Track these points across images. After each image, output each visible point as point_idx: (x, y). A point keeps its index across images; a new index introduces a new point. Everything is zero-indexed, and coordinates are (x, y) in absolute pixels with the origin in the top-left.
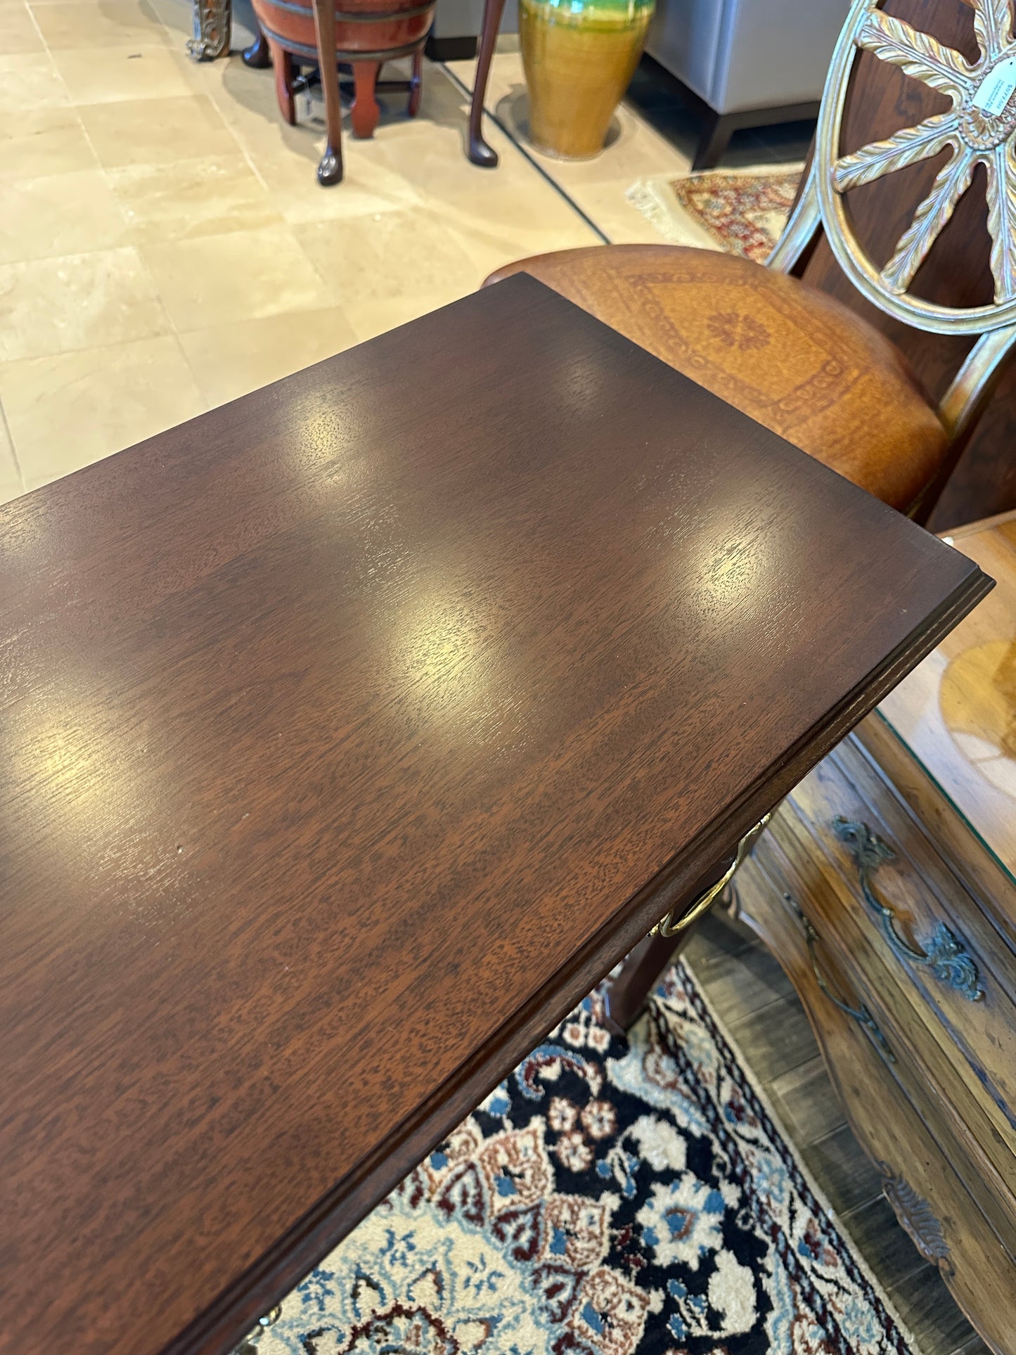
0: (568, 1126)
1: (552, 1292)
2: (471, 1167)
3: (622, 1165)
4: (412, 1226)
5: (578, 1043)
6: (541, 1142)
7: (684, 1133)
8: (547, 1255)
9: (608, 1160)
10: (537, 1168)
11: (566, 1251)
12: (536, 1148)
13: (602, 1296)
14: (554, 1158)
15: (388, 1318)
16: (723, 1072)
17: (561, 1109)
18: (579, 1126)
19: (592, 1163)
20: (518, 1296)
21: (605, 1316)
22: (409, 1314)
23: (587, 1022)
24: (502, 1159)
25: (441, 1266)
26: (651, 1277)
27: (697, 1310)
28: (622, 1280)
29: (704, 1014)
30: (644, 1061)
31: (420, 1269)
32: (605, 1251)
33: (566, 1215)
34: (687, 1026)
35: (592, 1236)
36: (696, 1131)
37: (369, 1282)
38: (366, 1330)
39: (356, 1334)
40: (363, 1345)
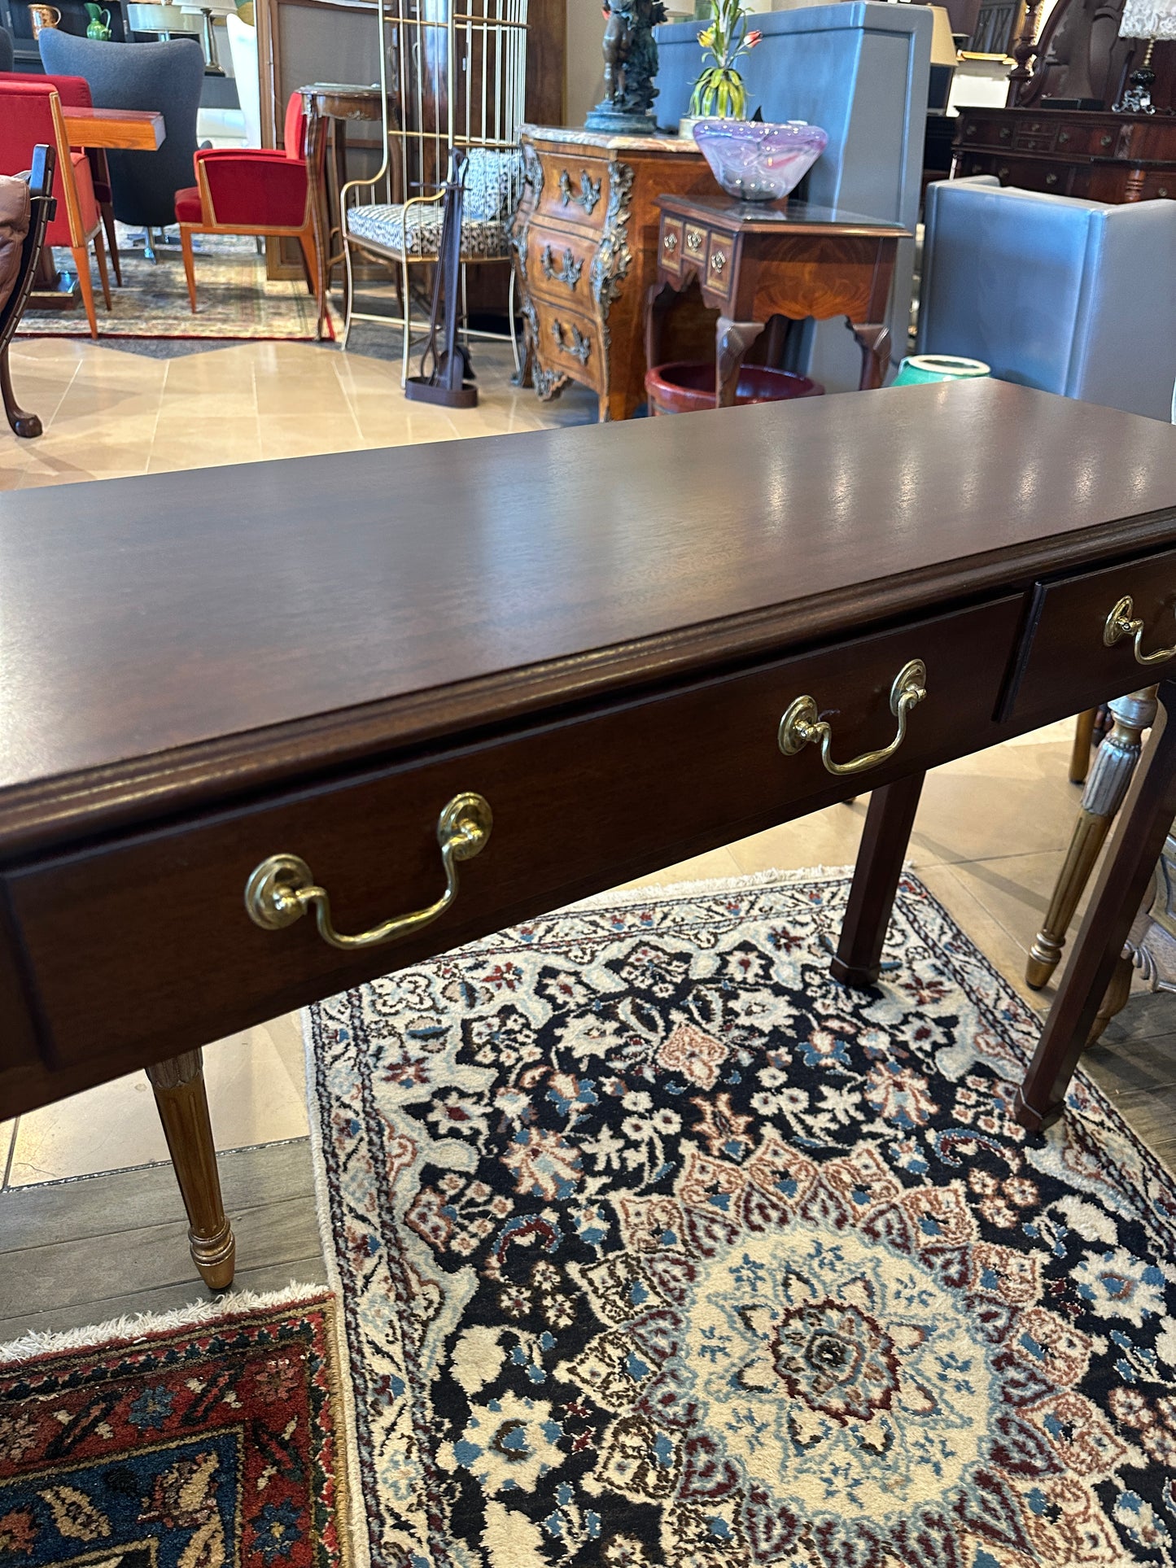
0: (989, 1191)
1: (987, 1317)
2: (894, 1207)
3: (1049, 1230)
4: (838, 1242)
5: (995, 1130)
6: (962, 1200)
7: (1114, 1216)
8: (978, 1288)
9: (1035, 1224)
10: (961, 1218)
11: (998, 1288)
12: (958, 1203)
13: (1040, 1332)
14: (977, 1214)
15: (821, 1308)
16: (1149, 1174)
17: (981, 1180)
18: (1000, 1193)
19: (1018, 1224)
20: (951, 1314)
21: (1045, 1347)
22: (841, 1309)
23: (1001, 1117)
24: (925, 1206)
25: (869, 1276)
26: (1090, 1324)
27: (1145, 1360)
28: (1059, 1320)
29: (1122, 1127)
30: (1063, 1153)
31: (849, 1276)
32: (1040, 1294)
33: (994, 1259)
34: (1105, 1134)
35: (1023, 1280)
36: (1127, 1216)
37: (800, 1278)
38: (799, 1314)
39: (789, 1315)
40: (796, 1324)
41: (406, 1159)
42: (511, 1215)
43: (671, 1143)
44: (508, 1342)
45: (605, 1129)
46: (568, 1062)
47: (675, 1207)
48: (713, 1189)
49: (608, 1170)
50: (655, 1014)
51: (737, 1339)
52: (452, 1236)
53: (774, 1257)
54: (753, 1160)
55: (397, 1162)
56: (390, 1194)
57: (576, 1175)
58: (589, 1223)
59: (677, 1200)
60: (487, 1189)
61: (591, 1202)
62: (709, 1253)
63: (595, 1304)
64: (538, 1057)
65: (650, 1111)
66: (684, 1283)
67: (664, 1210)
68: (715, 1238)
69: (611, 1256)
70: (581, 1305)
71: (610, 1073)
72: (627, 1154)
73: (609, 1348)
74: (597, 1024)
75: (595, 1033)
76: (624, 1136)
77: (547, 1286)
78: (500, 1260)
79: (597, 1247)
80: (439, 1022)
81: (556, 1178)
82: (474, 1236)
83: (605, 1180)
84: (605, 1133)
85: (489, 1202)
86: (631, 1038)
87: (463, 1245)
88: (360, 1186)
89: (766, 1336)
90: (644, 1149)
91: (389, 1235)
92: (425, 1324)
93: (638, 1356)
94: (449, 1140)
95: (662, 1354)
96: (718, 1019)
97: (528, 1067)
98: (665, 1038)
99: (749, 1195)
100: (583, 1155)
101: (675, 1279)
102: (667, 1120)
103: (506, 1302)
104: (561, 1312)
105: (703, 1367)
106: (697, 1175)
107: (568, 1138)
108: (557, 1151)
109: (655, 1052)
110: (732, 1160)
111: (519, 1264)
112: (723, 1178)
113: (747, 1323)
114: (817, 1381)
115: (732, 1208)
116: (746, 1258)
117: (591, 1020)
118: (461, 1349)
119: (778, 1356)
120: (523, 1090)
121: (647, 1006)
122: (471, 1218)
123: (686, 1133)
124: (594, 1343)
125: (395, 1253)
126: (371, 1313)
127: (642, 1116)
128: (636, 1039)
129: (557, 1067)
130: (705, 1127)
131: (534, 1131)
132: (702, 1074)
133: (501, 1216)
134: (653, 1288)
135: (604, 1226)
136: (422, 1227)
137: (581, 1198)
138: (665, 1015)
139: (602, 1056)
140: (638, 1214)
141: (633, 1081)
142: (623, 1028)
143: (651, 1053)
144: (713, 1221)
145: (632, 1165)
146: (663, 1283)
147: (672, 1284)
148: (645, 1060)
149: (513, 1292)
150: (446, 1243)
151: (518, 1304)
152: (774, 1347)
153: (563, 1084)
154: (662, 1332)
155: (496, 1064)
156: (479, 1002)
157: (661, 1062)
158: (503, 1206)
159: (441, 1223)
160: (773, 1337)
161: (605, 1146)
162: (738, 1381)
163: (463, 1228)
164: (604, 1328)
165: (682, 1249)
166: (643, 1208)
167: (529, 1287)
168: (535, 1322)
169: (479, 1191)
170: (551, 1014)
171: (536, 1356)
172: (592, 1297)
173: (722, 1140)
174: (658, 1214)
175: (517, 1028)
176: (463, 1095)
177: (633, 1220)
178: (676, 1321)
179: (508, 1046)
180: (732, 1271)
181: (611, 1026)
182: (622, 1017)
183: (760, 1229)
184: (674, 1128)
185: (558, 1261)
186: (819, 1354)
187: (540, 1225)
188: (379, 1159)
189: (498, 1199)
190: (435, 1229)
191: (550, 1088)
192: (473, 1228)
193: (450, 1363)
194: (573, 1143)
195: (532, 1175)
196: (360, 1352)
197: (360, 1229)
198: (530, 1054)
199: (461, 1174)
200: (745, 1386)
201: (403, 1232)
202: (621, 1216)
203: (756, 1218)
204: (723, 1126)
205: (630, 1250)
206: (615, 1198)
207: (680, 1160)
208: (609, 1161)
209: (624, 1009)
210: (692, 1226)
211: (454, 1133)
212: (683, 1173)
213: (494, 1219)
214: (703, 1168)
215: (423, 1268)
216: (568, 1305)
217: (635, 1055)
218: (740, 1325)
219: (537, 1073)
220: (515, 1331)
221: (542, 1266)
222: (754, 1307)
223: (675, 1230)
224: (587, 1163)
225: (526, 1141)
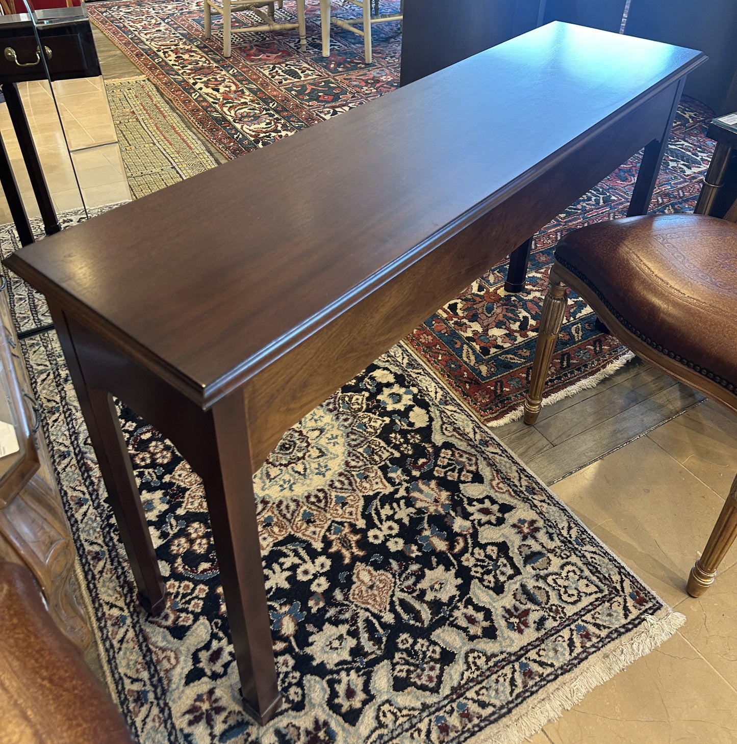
0: (198, 541)
4: (282, 493)
15: (291, 462)
17: (200, 549)
18: (192, 542)
19: (187, 526)
22: (281, 464)
25: (267, 481)
31: (278, 479)
32: (188, 493)
35: (193, 497)
37: (299, 473)
38: (299, 459)
39: (303, 458)
40: (300, 455)
41: (494, 483)
42: (433, 469)
43: (371, 525)
44: (411, 424)
45: (407, 523)
46: (444, 560)
47: (361, 491)
48: (344, 504)
49: (398, 501)
50: (405, 617)
51: (324, 444)
52: (453, 455)
53: (311, 479)
54: (326, 526)
55: (497, 481)
56: (489, 465)
57: (412, 494)
58: (397, 475)
59: (361, 494)
60: (449, 478)
61: (400, 484)
62: (341, 474)
63: (383, 444)
64: (463, 559)
65: (387, 540)
66: (349, 459)
67: (365, 488)
68: (339, 481)
69: (383, 463)
70: (388, 442)
71: (417, 560)
72: (391, 512)
73: (372, 431)
74: (439, 596)
75: (437, 587)
76: (396, 521)
77: (405, 446)
78: (428, 451)
79: (390, 465)
80: (534, 568)
81: (421, 491)
82: (444, 457)
83: (397, 496)
84: (406, 521)
85: (446, 473)
86: (414, 591)
87: (446, 453)
88: (505, 466)
89: (312, 448)
90: (384, 517)
91: (478, 449)
92: (444, 423)
93: (361, 431)
94: (481, 497)
95: (352, 433)
96: (361, 624)
97: (465, 550)
98: (392, 596)
99: (326, 506)
100: (413, 506)
101: (353, 460)
102: (376, 537)
103: (418, 436)
104: (395, 438)
105: (335, 432)
106: (353, 510)
107: (424, 513)
108: (427, 505)
109: (395, 583)
110: (337, 523)
111: (419, 452)
112: (340, 512)
113: (320, 450)
114: (291, 438)
115: (333, 497)
116: (324, 476)
117: (445, 598)
118: (426, 418)
119: (307, 442)
120: (460, 535)
121: (412, 622)
122: (449, 465)
123: (364, 532)
124: (379, 431)
125: (471, 443)
126: (466, 422)
127: (390, 536)
128: (410, 590)
129: (449, 555)
130: (354, 538)
131: (443, 513)
132: (363, 574)
133: (437, 468)
134: (361, 454)
135: (390, 475)
136: (467, 456)
137: (405, 485)
138: (397, 616)
139: (426, 570)
140: (377, 483)
141: (402, 557)
142: (421, 597)
143: (398, 583)
144: (341, 489)
145: (387, 507)
146: (358, 457)
147: (354, 458)
148: (400, 575)
149: (417, 441)
150: (453, 452)
151: (413, 437)
152: (309, 445)
153: (441, 545)
154: (353, 440)
155: (483, 547)
156: (520, 591)
157: (390, 576)
158: (439, 472)
159: (461, 459)
160: (310, 448)
161: (404, 513)
162: (322, 431)
163: (449, 459)
164: (377, 437)
165: (353, 473)
166: (375, 487)
167: (411, 444)
168: (403, 433)
169: (452, 476)
170: (471, 595)
171: (399, 423)
172: (385, 446)
173: (344, 533)
174: (368, 486)
175: (486, 577)
176: (489, 522)
177: (378, 480)
178: (349, 445)
179: (483, 561)
180: (330, 469)
181: (429, 597)
182: (425, 605)
183: (319, 490)
184: (371, 533)
185: (404, 456)
186: (291, 446)
187: (419, 468)
188: (506, 479)
189: (442, 475)
190: (461, 456)
191: (446, 540)
192: (446, 461)
193: (428, 413)
194: (420, 511)
195: (433, 489)
196: (461, 410)
197: (491, 449)
198: (468, 560)
199: (464, 482)
200: (319, 429)
201: (473, 451)
202: (384, 480)
203: (321, 495)
204: (345, 542)
205: (376, 467)
206: (390, 489)
207: (364, 516)
208: (399, 506)
209: (426, 614)
210: (350, 484)
211: (481, 501)
212: (360, 509)
213: (439, 466)
214: (351, 514)
215: (456, 440)
216: (394, 441)
217: (407, 578)
218: (323, 449)
219: (458, 548)
220: (410, 428)
221: (410, 452)
222: (318, 457)
223: (358, 480)
224: (409, 502)
225: (443, 506)
